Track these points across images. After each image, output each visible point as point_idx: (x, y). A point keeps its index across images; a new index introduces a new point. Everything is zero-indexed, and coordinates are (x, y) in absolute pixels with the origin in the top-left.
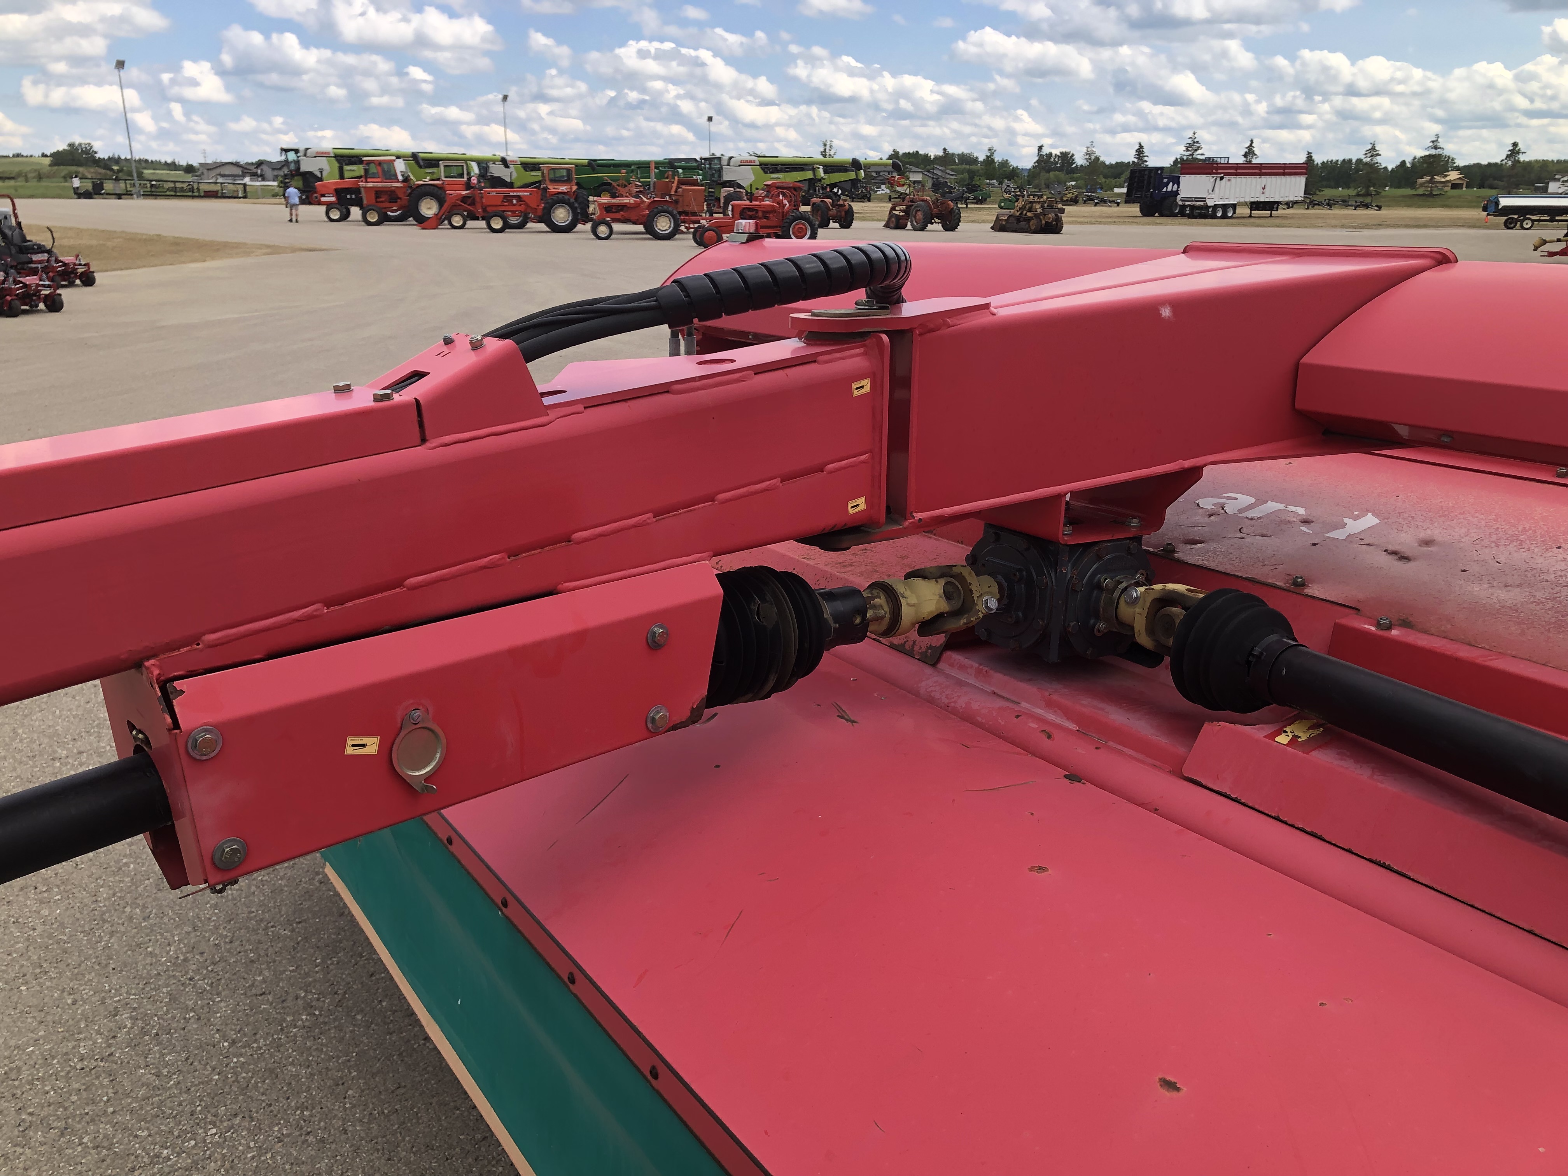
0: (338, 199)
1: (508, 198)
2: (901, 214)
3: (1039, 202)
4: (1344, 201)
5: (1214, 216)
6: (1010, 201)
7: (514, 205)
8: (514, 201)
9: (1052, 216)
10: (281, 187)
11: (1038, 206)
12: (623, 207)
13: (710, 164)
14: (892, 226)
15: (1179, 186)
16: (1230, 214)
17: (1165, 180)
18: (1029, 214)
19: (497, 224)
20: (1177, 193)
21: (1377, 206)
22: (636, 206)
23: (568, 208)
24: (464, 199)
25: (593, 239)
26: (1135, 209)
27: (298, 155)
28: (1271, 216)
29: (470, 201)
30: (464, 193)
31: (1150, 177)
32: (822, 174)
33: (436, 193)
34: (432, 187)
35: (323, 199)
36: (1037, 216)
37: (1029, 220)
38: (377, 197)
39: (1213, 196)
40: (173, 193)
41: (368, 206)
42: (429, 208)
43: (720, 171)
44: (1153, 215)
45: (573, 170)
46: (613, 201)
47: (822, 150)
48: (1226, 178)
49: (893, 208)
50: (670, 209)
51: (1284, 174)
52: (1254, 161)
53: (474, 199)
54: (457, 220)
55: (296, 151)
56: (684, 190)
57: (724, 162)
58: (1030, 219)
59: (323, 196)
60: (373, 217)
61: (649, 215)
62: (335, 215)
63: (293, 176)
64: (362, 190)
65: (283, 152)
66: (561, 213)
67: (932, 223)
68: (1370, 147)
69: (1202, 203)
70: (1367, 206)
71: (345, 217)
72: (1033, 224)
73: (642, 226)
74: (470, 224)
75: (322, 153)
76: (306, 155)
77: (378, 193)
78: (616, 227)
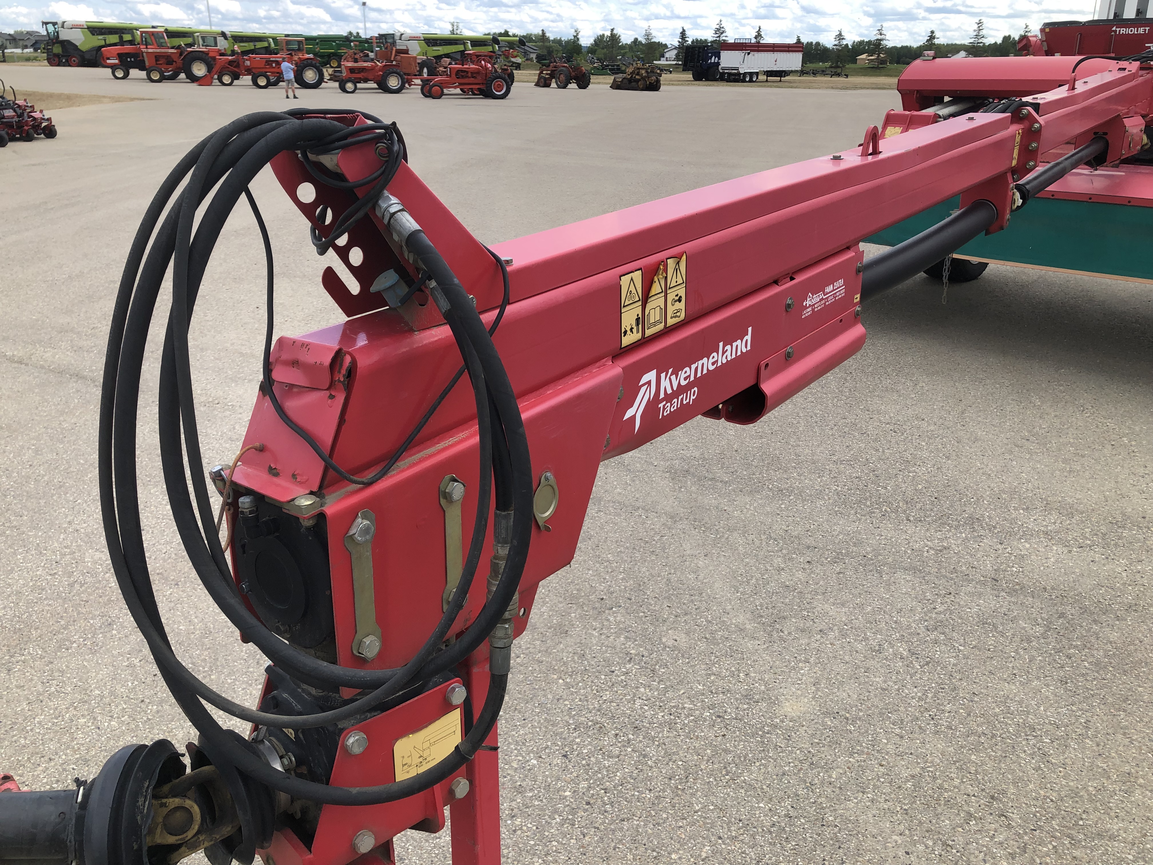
0: (120, 61)
1: (269, 62)
2: (547, 76)
3: (644, 69)
4: (823, 71)
5: (744, 81)
6: (598, 69)
7: (274, 68)
8: (274, 65)
9: (654, 78)
10: (43, 53)
11: (643, 72)
12: (363, 70)
13: (386, 39)
14: (541, 85)
15: (719, 59)
16: (754, 79)
17: (710, 55)
18: (637, 77)
19: (262, 82)
20: (718, 64)
21: (845, 75)
22: (372, 69)
23: (315, 70)
24: (231, 63)
25: (338, 91)
26: (689, 76)
27: (56, 26)
28: (780, 81)
29: (235, 64)
30: (230, 58)
31: (699, 52)
32: (470, 48)
33: (202, 57)
34: (201, 54)
35: (108, 61)
36: (643, 78)
37: (637, 81)
38: (156, 61)
39: (743, 66)
41: (150, 68)
42: (199, 70)
43: (394, 43)
44: (702, 80)
45: (304, 42)
46: (356, 65)
47: (451, 29)
48: (752, 53)
49: (541, 73)
50: (398, 71)
51: (789, 51)
52: (761, 42)
53: (238, 63)
54: (226, 79)
55: (54, 24)
56: (402, 57)
57: (397, 38)
58: (639, 80)
59: (108, 59)
60: (156, 76)
61: (383, 76)
62: (120, 74)
63: (54, 44)
64: (144, 54)
65: (44, 25)
66: (310, 74)
67: (571, 83)
68: (838, 33)
69: (736, 71)
70: (839, 75)
71: (126, 76)
72: (641, 84)
73: (376, 84)
74: (236, 82)
75: (77, 25)
76: (63, 27)
77: (158, 57)
78: (359, 85)
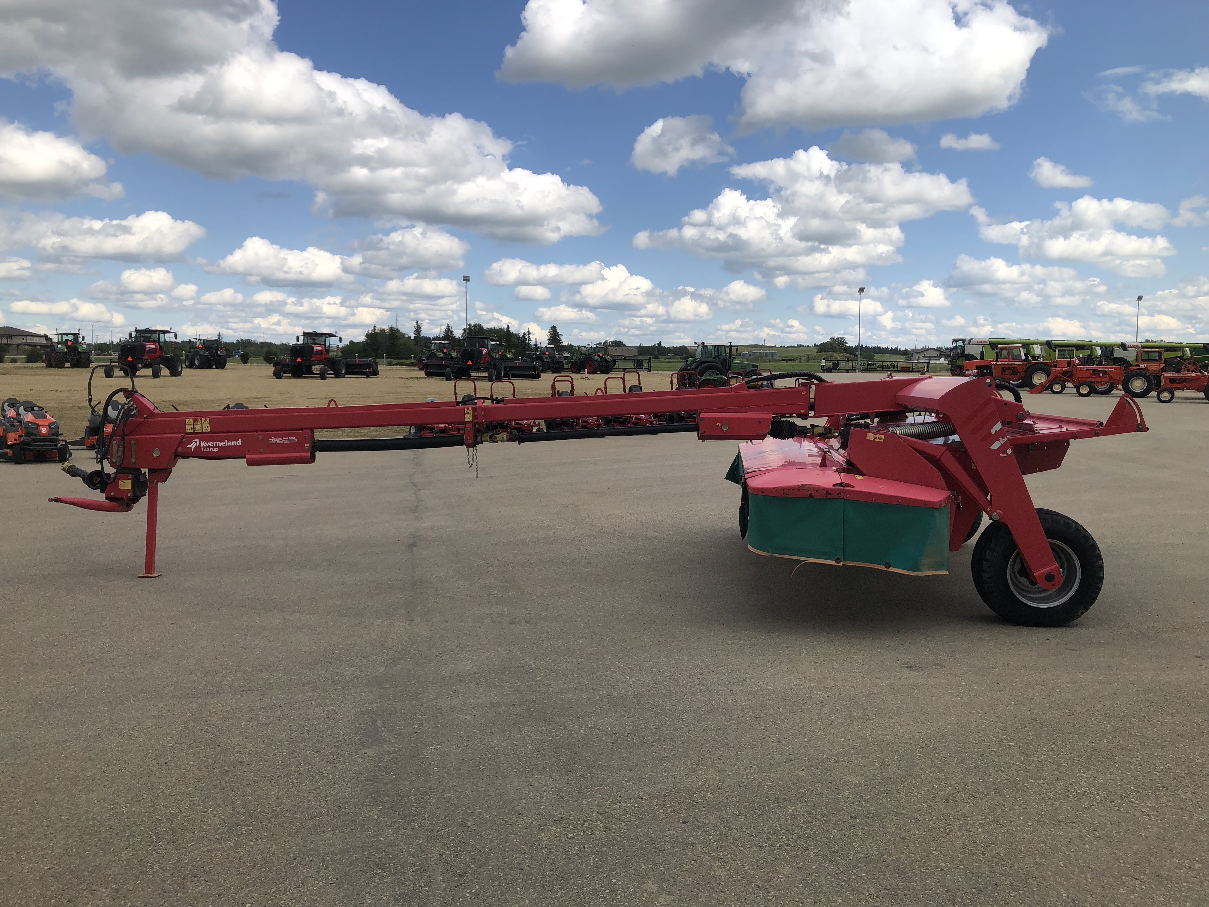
1: (1096, 372)
7: (1101, 377)
8: (1101, 375)
12: (1184, 380)
19: (1084, 390)
22: (1198, 378)
23: (1144, 379)
24: (1064, 373)
25: (1157, 402)
27: (966, 343)
30: (1064, 369)
33: (1046, 369)
34: (1044, 365)
38: (1003, 372)
40: (881, 369)
42: (1039, 379)
46: (1177, 374)
54: (1057, 388)
55: (964, 341)
59: (968, 370)
61: (1206, 385)
63: (959, 356)
64: (993, 366)
65: (955, 342)
66: (1138, 383)
73: (1203, 393)
75: (981, 342)
76: (969, 343)
77: (1004, 369)
78: (1177, 393)
